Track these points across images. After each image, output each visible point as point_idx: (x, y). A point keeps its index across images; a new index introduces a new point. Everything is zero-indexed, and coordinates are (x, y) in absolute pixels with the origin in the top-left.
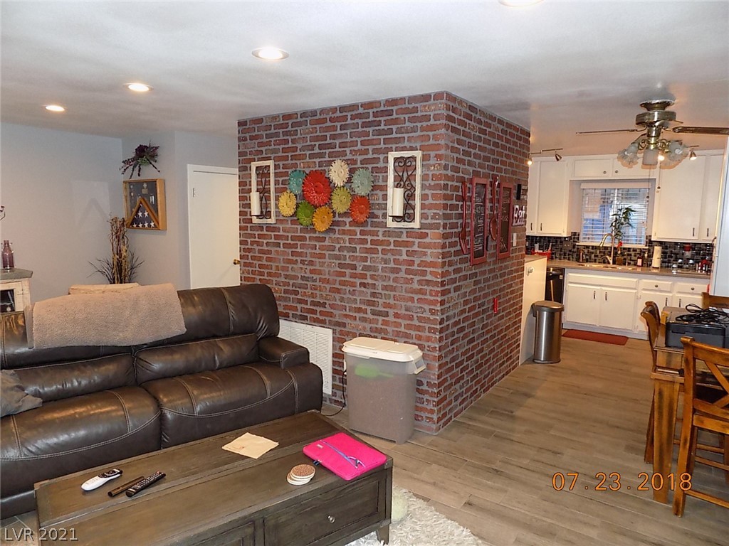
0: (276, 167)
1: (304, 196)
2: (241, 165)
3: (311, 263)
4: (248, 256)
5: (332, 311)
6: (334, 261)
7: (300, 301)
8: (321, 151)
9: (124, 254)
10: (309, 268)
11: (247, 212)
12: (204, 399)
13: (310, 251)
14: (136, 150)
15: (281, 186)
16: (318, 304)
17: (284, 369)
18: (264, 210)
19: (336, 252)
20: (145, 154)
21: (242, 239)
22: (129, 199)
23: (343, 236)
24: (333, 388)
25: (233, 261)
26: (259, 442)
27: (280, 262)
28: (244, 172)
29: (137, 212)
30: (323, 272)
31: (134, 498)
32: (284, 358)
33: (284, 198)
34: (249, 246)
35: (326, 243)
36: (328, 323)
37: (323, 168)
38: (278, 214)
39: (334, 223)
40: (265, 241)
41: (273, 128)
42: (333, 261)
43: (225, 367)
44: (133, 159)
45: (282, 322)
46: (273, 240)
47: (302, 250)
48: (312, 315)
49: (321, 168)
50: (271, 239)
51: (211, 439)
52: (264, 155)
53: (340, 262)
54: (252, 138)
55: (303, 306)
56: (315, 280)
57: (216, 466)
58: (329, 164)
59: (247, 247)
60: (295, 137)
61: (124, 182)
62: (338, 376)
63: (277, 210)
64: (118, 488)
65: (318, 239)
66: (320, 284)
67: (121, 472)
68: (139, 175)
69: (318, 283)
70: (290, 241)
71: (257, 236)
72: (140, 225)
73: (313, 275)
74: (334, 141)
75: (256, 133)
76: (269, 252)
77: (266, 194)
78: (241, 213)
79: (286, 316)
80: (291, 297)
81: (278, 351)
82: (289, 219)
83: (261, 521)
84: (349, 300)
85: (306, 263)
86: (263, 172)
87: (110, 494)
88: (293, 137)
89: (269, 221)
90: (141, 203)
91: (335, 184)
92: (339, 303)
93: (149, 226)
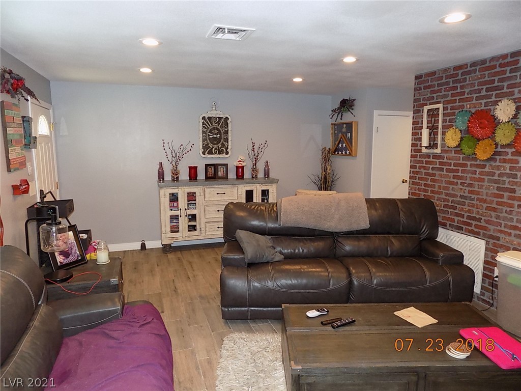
0: (445, 109)
1: (468, 131)
2: (415, 108)
3: (470, 185)
4: (416, 177)
5: (487, 225)
6: (493, 184)
7: (457, 215)
8: (488, 93)
9: (329, 171)
10: (468, 189)
11: (417, 144)
12: (380, 276)
13: (470, 175)
14: (341, 102)
15: (448, 123)
16: (474, 219)
17: (441, 266)
18: (432, 143)
19: (496, 177)
20: (346, 105)
21: (412, 164)
22: (334, 135)
23: (504, 164)
24: (482, 289)
25: (402, 180)
26: (421, 316)
27: (442, 183)
28: (417, 114)
29: (339, 144)
30: (481, 193)
31: (336, 330)
32: (442, 257)
33: (450, 134)
34: (417, 170)
35: (487, 169)
36: (481, 235)
37: (488, 108)
38: (443, 145)
39: (496, 153)
40: (431, 166)
41: (444, 78)
42: (491, 184)
43: (395, 256)
44: (339, 108)
45: (440, 229)
46: (438, 166)
47: (463, 175)
48: (466, 227)
49: (486, 108)
50: (436, 164)
51: (386, 305)
52: (435, 100)
53: (498, 185)
54: (425, 88)
55: (460, 219)
56: (473, 200)
57: (390, 324)
58: (496, 103)
59: (415, 170)
60: (463, 84)
61: (332, 124)
62: (487, 280)
63: (443, 142)
64: (327, 321)
65: (478, 166)
66: (478, 203)
67: (328, 312)
68: (341, 119)
69: (475, 202)
70: (452, 167)
71: (424, 162)
72: (340, 153)
73: (470, 195)
74: (502, 84)
75: (430, 83)
76: (434, 175)
77: (435, 130)
78: (413, 145)
79: (444, 226)
80: (450, 210)
81: (437, 251)
82: (453, 150)
83: (424, 374)
84: (505, 219)
85: (466, 185)
86: (433, 114)
87: (322, 323)
88: (461, 84)
89: (435, 151)
90: (341, 138)
91: (499, 120)
92: (495, 220)
93: (346, 153)
